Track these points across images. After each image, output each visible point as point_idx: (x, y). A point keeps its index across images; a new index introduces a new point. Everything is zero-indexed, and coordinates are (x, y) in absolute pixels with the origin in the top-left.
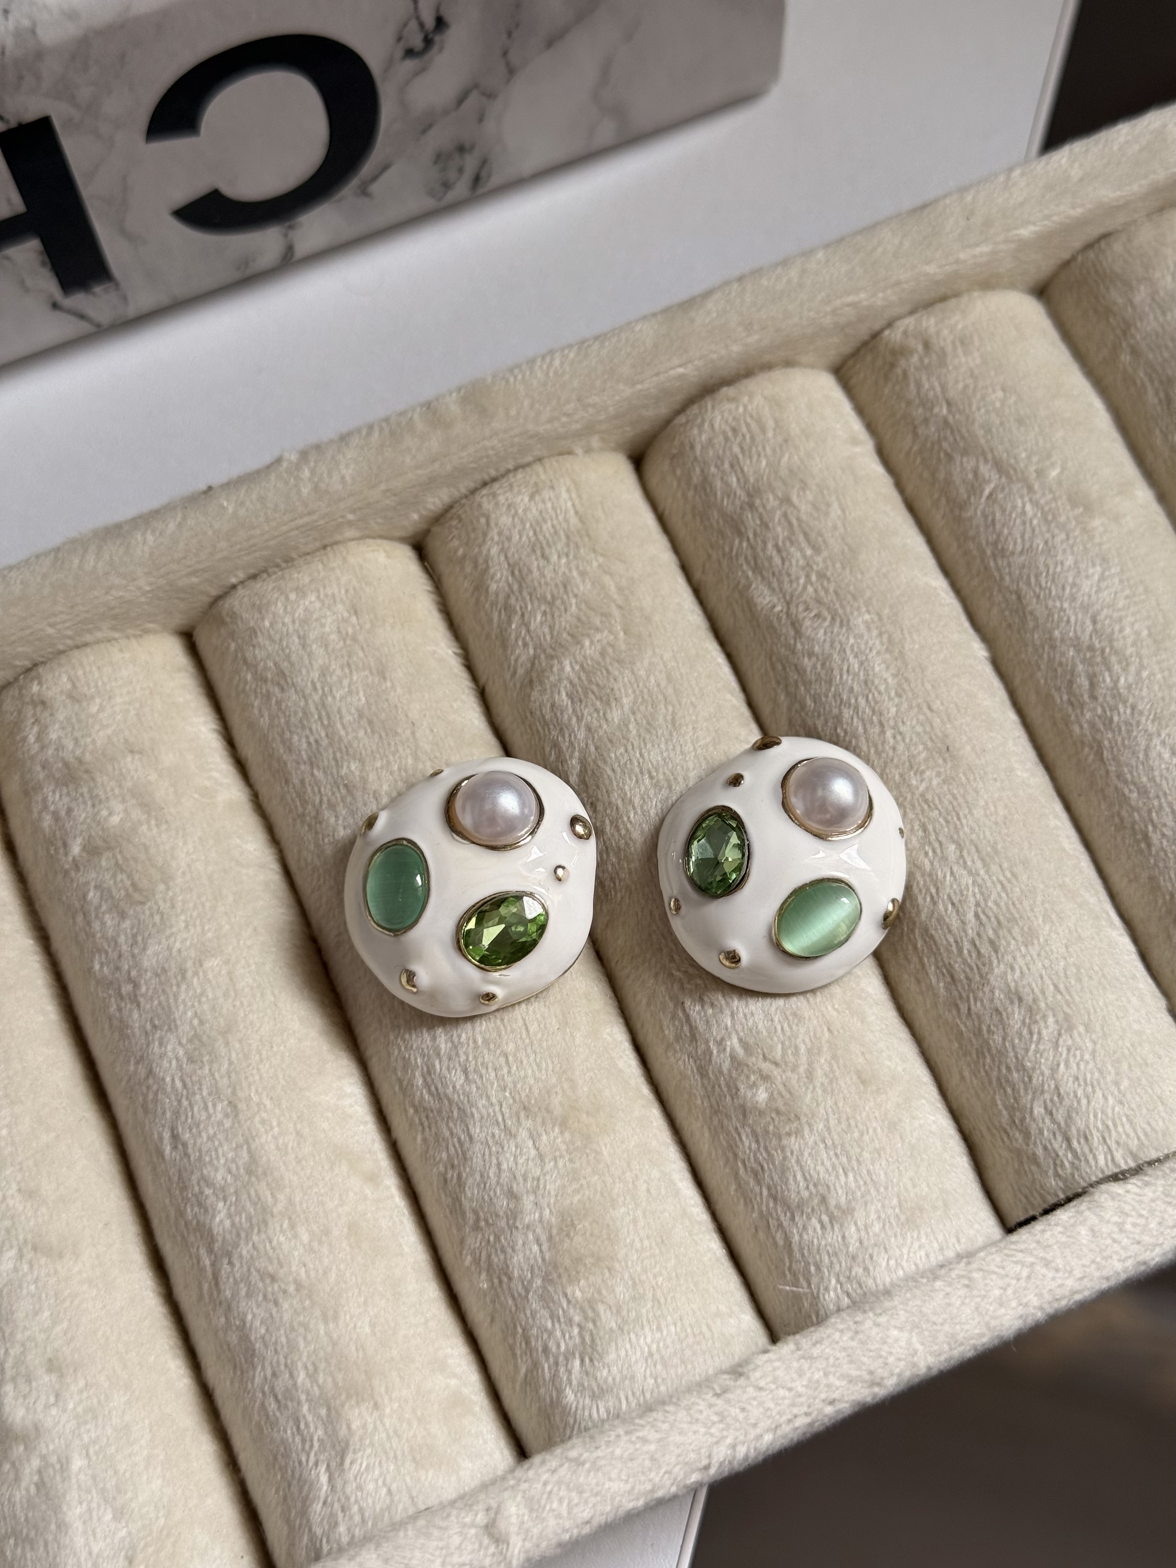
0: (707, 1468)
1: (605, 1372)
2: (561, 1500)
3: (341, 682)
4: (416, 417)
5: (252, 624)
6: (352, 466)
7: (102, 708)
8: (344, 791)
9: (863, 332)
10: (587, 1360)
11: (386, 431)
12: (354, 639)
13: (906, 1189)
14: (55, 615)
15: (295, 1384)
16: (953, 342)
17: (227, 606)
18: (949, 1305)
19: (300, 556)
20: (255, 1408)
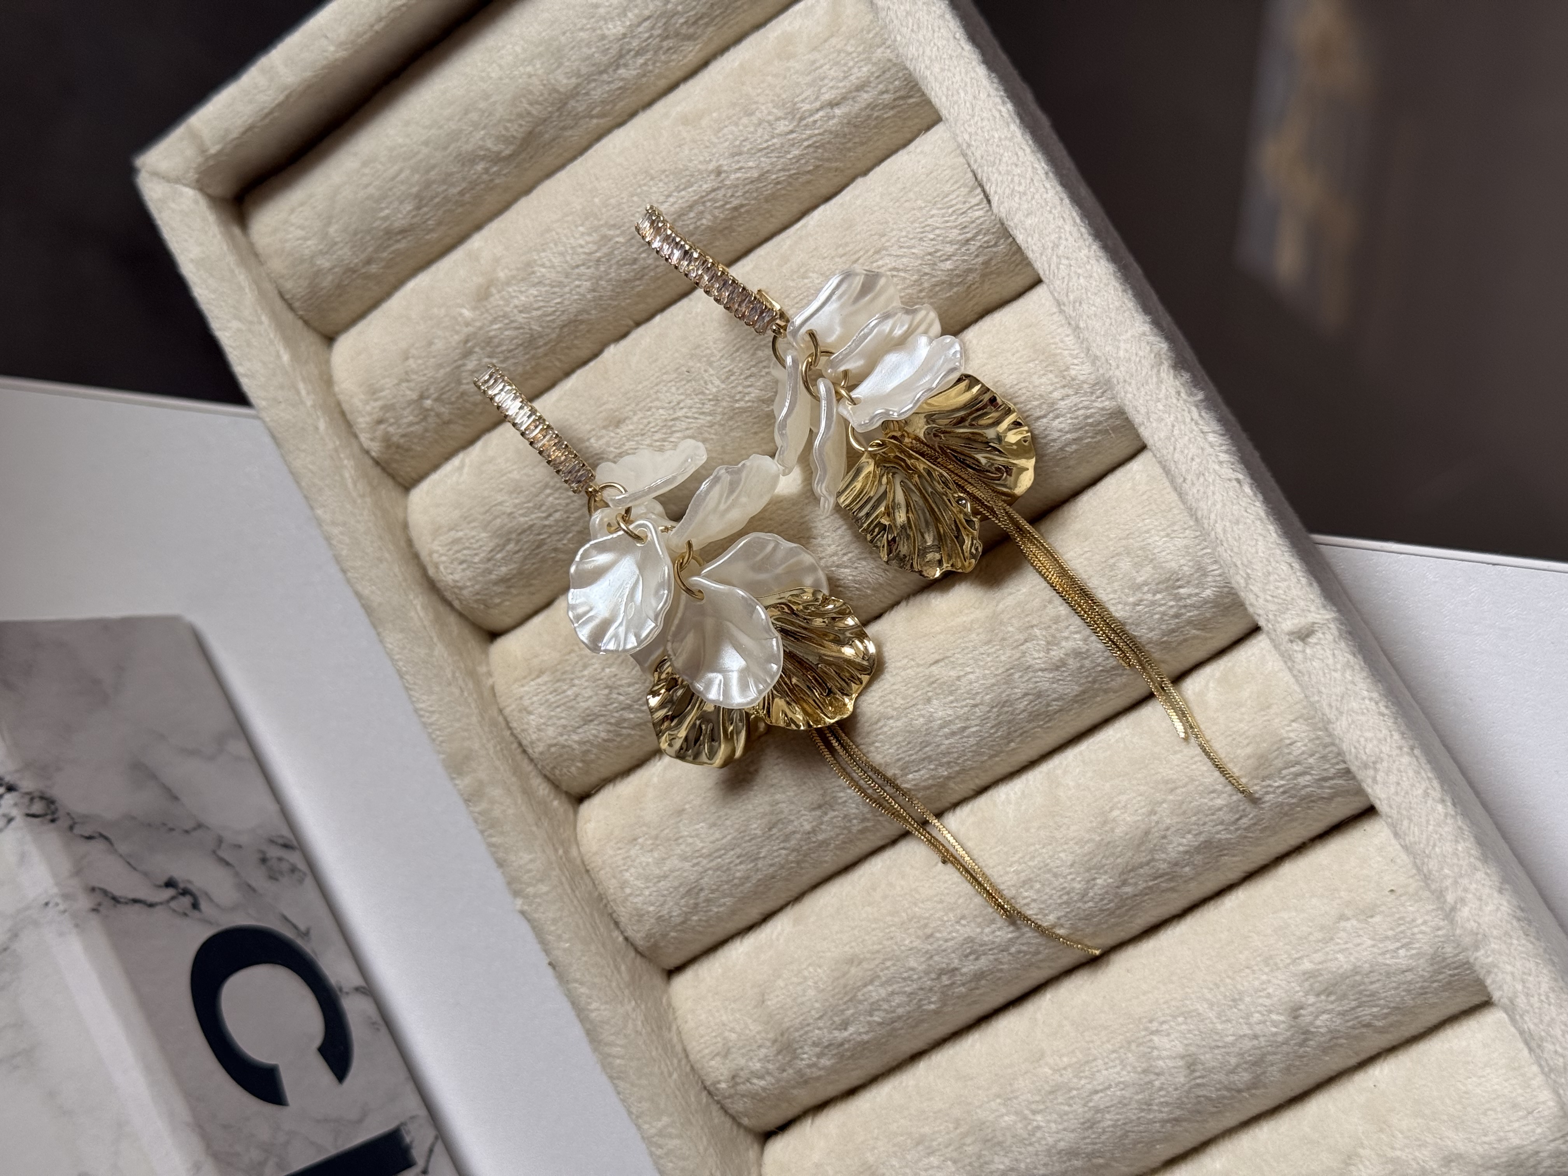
0: (1238, 481)
1: (1185, 568)
2: (1277, 588)
3: (691, 844)
4: (477, 809)
5: (653, 921)
6: (521, 854)
7: (732, 1030)
8: (774, 831)
9: (375, 472)
10: (1178, 583)
11: (491, 831)
12: (656, 837)
13: (1021, 357)
14: (662, 1073)
15: (1224, 806)
16: (376, 400)
17: (641, 943)
18: (1095, 315)
19: (596, 889)
20: (1250, 835)
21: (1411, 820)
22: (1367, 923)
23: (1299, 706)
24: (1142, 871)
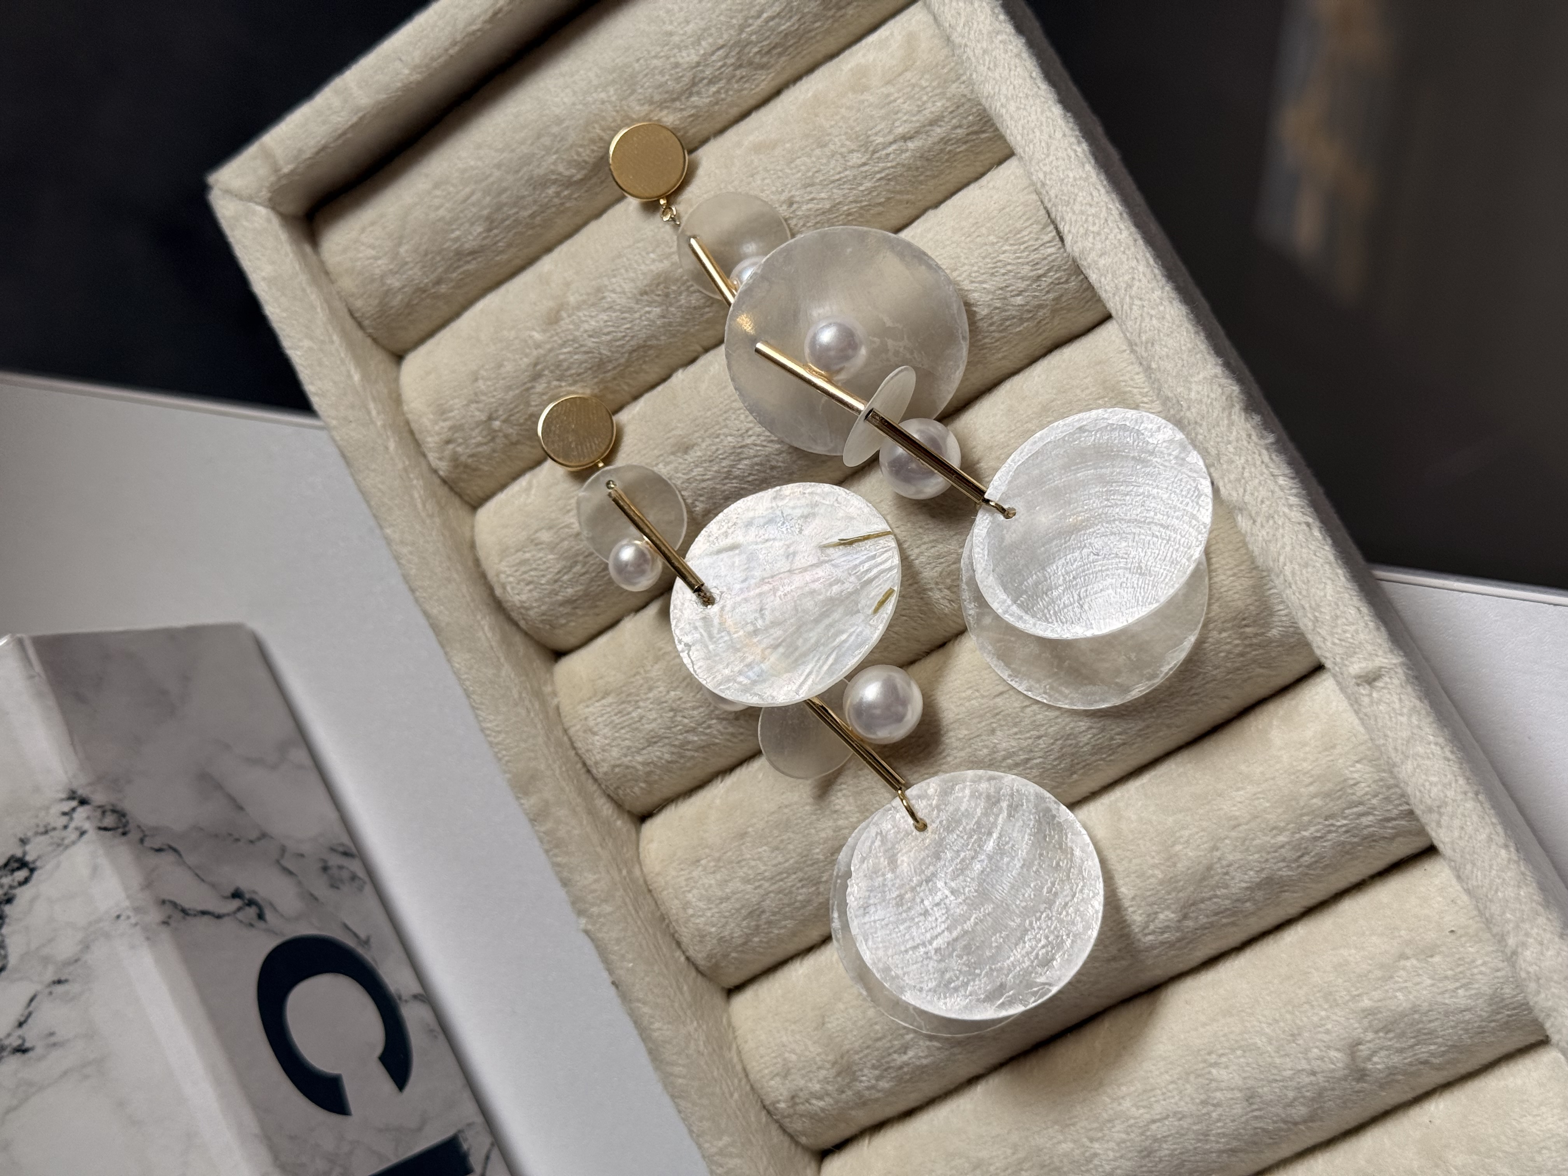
0: (1308, 525)
1: (1252, 608)
2: (1345, 632)
3: (753, 867)
4: (543, 829)
5: (715, 941)
6: (586, 874)
7: (793, 1051)
9: (443, 491)
10: (1244, 623)
11: (556, 851)
12: (719, 860)
13: (1091, 394)
14: (723, 1094)
15: (1288, 843)
16: (445, 420)
17: (703, 963)
18: (1168, 356)
19: (659, 909)
20: (1312, 872)
21: (1474, 864)
22: (1427, 962)
23: (1363, 748)
24: (1202, 906)
